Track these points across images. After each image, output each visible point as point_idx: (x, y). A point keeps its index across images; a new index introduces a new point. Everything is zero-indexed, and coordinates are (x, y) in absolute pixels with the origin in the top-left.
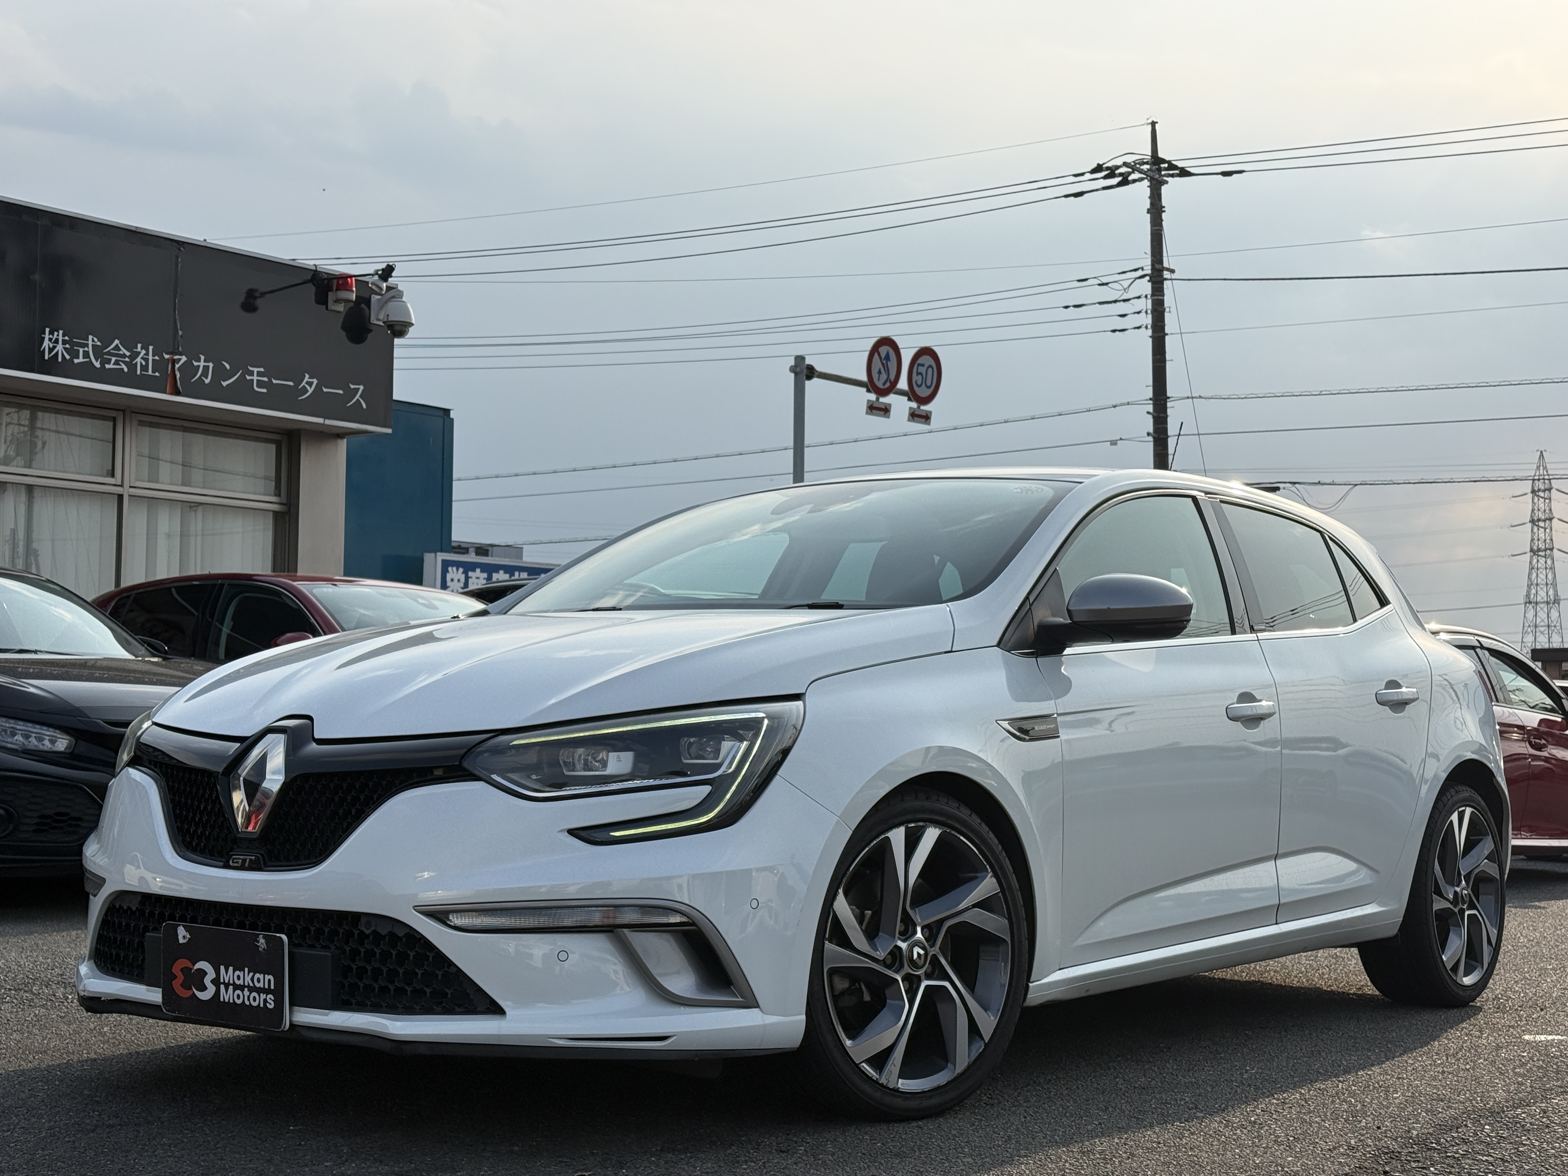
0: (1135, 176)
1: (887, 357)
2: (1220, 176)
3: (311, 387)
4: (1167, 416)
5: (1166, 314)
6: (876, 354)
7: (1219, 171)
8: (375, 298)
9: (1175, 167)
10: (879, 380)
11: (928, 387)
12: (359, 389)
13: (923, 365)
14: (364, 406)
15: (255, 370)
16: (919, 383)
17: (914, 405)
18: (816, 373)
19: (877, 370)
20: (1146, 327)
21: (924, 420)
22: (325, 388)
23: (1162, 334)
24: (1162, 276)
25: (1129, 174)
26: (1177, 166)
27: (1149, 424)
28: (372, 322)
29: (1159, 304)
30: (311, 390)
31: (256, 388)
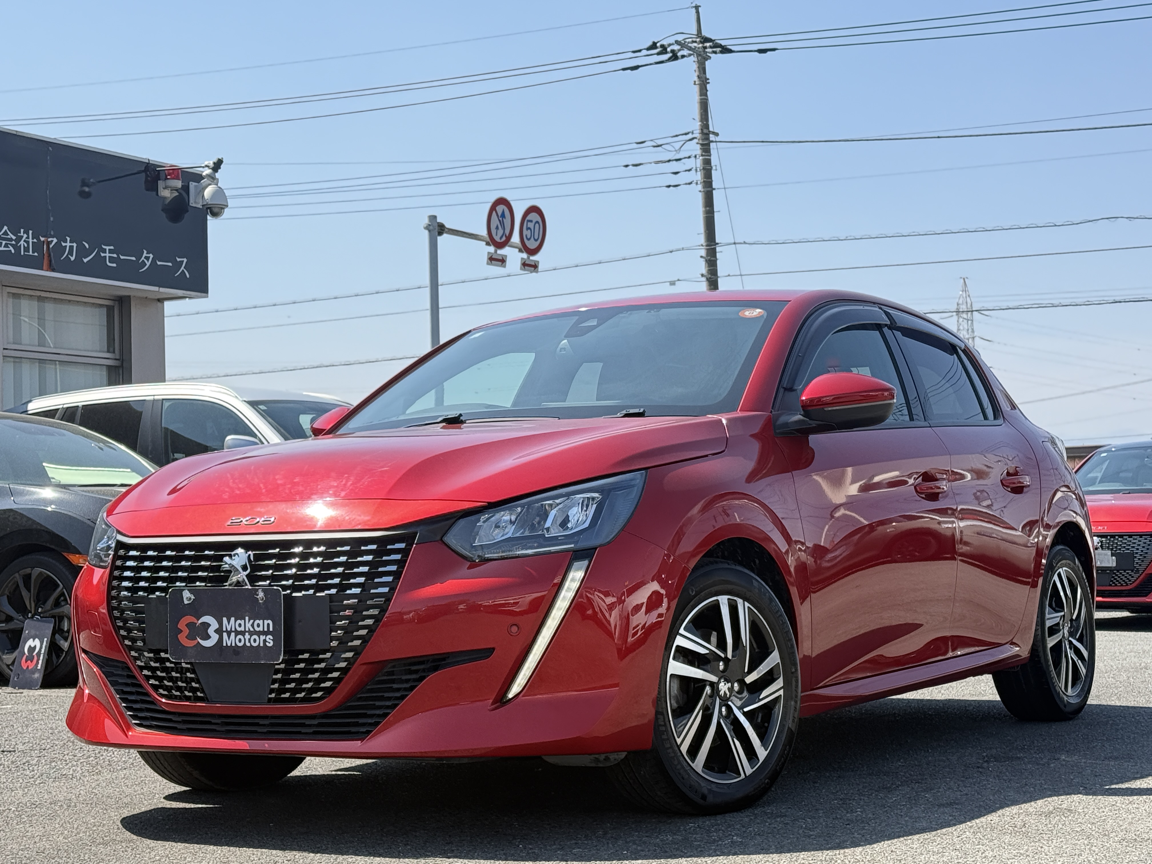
0: (685, 52)
1: (503, 215)
2: (756, 53)
3: (148, 261)
4: (717, 259)
5: (713, 172)
6: (494, 212)
7: (756, 49)
8: (192, 185)
9: (720, 46)
10: (497, 235)
11: (536, 240)
12: (183, 261)
13: (531, 221)
14: (188, 276)
15: (107, 248)
16: (529, 237)
17: (525, 255)
18: (446, 230)
19: (495, 226)
20: (697, 184)
21: (533, 269)
22: (159, 261)
23: (709, 189)
24: (708, 139)
25: (679, 50)
26: (721, 45)
27: (702, 268)
28: (191, 205)
29: (707, 163)
30: (148, 264)
31: (108, 263)
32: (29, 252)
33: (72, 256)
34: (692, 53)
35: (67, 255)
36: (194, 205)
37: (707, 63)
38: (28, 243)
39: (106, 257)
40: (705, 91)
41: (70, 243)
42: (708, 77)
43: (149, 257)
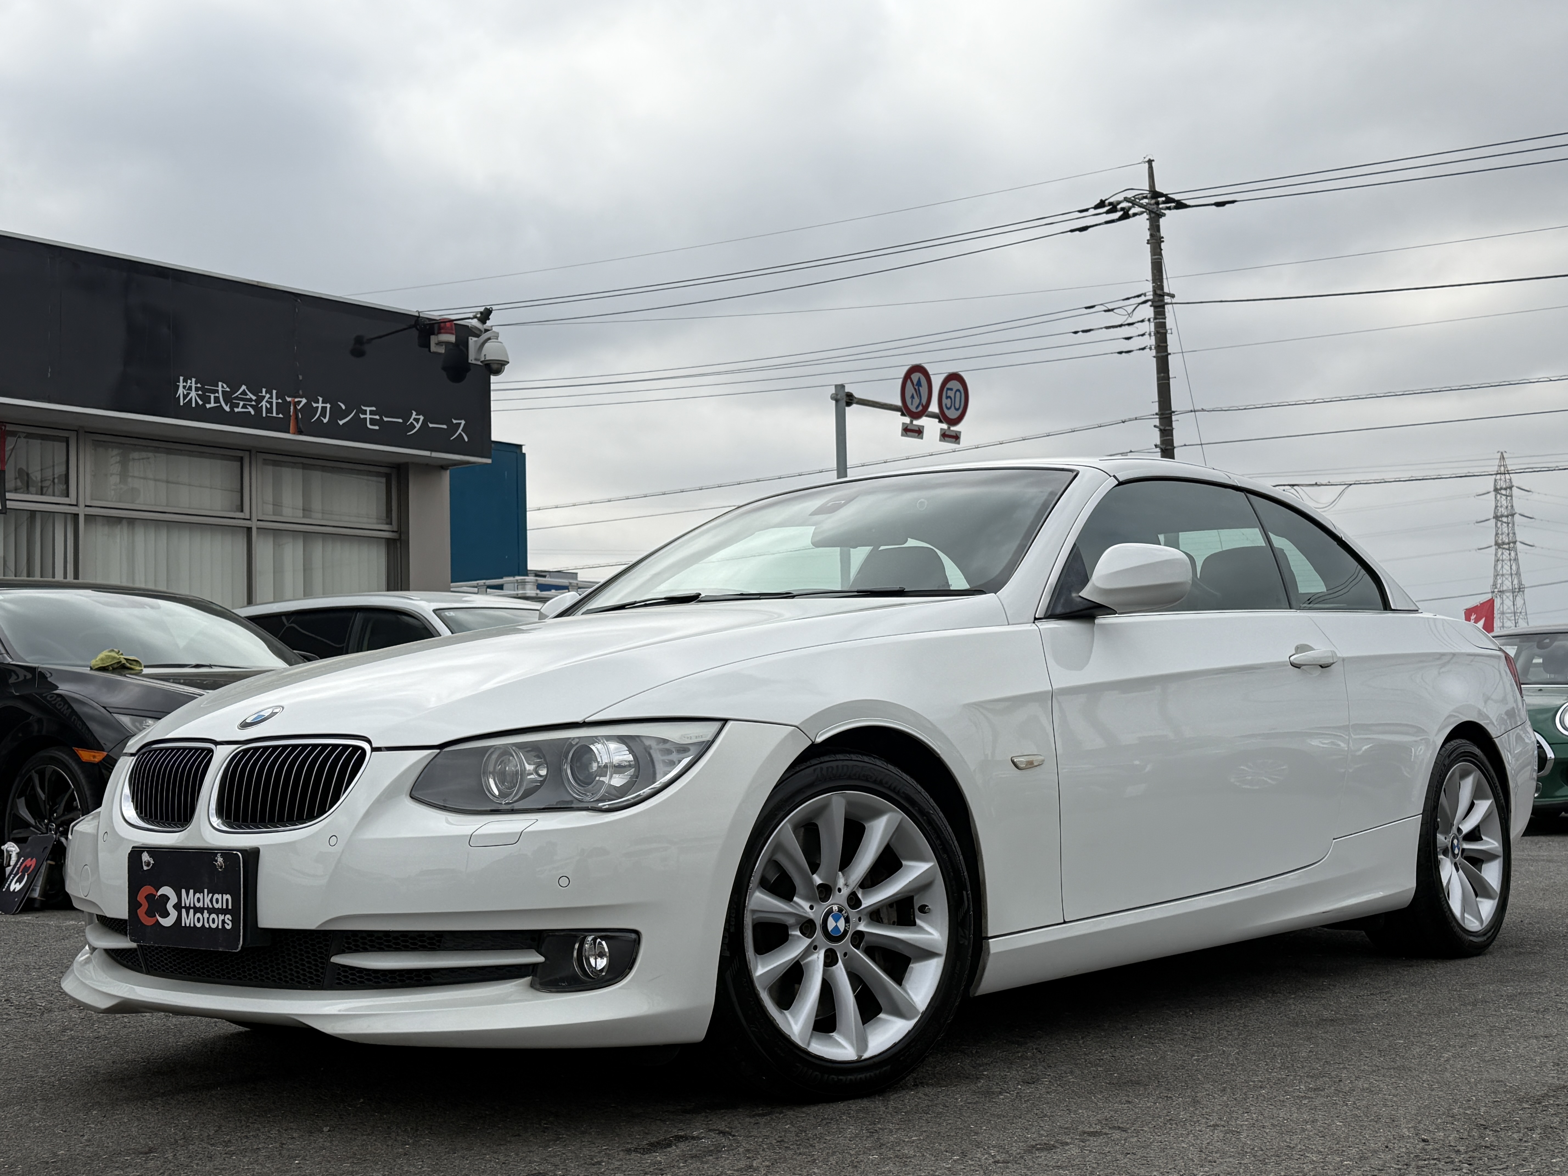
0: (1135, 210)
1: (919, 383)
2: (1214, 206)
3: (418, 423)
4: (1172, 428)
5: (1168, 336)
6: (909, 380)
7: (1213, 202)
8: (472, 340)
9: (1172, 200)
10: (912, 404)
11: (957, 410)
12: (461, 423)
13: (951, 389)
14: (466, 439)
15: (368, 409)
16: (948, 406)
17: (945, 426)
18: (855, 400)
19: (910, 395)
20: (1151, 349)
21: (954, 440)
22: (431, 423)
23: (1165, 354)
24: (1163, 300)
25: (1130, 208)
27: (1157, 438)
28: (470, 361)
29: (1163, 325)
30: (418, 426)
31: (369, 426)
32: (272, 413)
33: (325, 418)
34: (1144, 210)
35: (319, 417)
36: (474, 362)
37: (1162, 221)
38: (271, 403)
39: (366, 418)
40: (1159, 250)
41: (322, 403)
42: (1162, 235)
43: (419, 419)
